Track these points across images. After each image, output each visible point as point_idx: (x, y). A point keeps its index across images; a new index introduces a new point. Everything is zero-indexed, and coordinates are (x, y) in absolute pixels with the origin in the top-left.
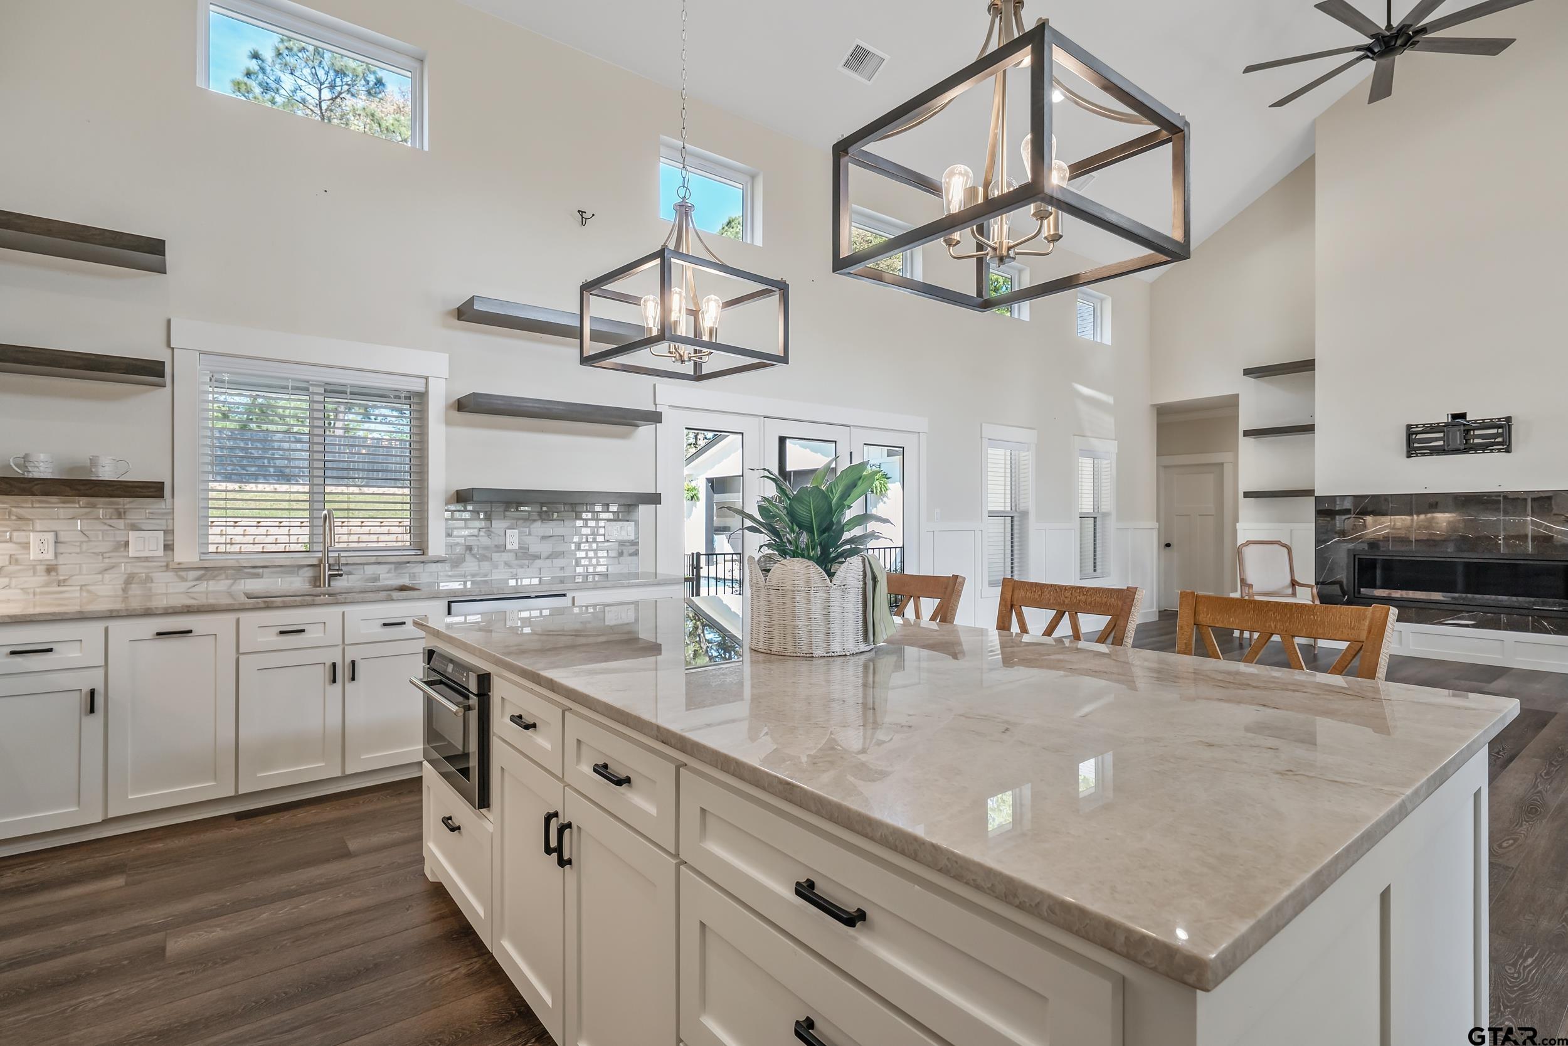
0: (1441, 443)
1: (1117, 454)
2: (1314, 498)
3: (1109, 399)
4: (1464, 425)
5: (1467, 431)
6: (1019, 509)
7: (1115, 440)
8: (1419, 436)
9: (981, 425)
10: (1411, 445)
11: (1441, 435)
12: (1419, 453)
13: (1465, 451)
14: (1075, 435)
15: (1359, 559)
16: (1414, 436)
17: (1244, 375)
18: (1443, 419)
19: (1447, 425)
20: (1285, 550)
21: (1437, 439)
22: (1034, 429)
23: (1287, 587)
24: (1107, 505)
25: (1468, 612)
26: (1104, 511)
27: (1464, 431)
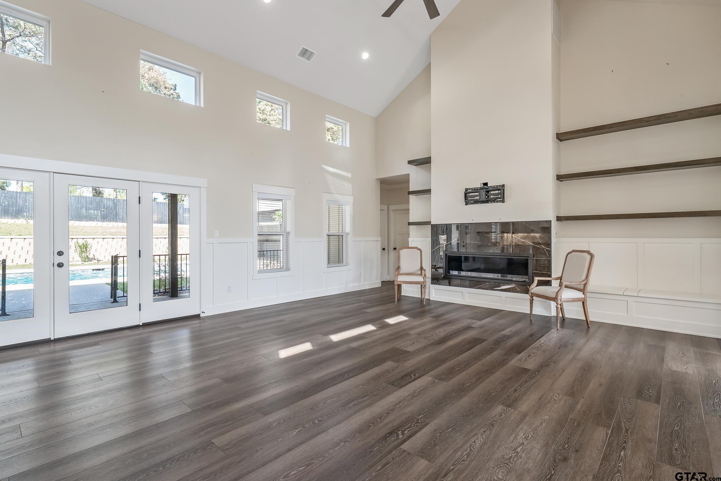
0: (478, 198)
1: (353, 203)
2: (431, 225)
3: (349, 175)
4: (487, 189)
5: (488, 192)
6: (286, 231)
7: (352, 196)
8: (470, 194)
9: (252, 184)
10: (467, 198)
11: (477, 194)
12: (470, 203)
13: (487, 201)
14: (323, 192)
15: (448, 256)
16: (468, 194)
17: (408, 164)
18: (479, 185)
19: (481, 189)
20: (419, 251)
21: (476, 196)
22: (294, 188)
23: (418, 270)
24: (348, 228)
25: (489, 282)
26: (347, 232)
27: (486, 191)
